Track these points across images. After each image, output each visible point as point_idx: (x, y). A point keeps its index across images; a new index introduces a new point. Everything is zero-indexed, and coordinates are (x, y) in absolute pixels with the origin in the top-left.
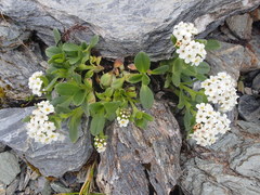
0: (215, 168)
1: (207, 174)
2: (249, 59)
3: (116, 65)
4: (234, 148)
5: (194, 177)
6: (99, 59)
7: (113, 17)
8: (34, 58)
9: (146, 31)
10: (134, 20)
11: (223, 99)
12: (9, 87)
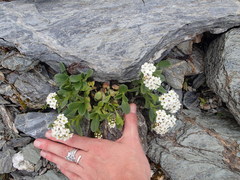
0: (168, 143)
1: (164, 148)
2: (190, 69)
3: (104, 86)
4: (180, 130)
5: (156, 150)
6: (93, 83)
7: (102, 57)
8: (44, 78)
9: (124, 67)
10: (115, 59)
11: (171, 107)
12: (28, 100)
